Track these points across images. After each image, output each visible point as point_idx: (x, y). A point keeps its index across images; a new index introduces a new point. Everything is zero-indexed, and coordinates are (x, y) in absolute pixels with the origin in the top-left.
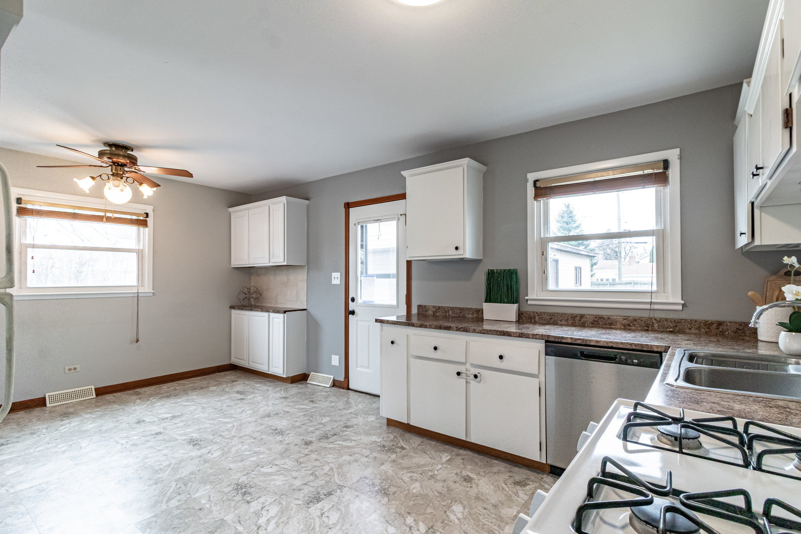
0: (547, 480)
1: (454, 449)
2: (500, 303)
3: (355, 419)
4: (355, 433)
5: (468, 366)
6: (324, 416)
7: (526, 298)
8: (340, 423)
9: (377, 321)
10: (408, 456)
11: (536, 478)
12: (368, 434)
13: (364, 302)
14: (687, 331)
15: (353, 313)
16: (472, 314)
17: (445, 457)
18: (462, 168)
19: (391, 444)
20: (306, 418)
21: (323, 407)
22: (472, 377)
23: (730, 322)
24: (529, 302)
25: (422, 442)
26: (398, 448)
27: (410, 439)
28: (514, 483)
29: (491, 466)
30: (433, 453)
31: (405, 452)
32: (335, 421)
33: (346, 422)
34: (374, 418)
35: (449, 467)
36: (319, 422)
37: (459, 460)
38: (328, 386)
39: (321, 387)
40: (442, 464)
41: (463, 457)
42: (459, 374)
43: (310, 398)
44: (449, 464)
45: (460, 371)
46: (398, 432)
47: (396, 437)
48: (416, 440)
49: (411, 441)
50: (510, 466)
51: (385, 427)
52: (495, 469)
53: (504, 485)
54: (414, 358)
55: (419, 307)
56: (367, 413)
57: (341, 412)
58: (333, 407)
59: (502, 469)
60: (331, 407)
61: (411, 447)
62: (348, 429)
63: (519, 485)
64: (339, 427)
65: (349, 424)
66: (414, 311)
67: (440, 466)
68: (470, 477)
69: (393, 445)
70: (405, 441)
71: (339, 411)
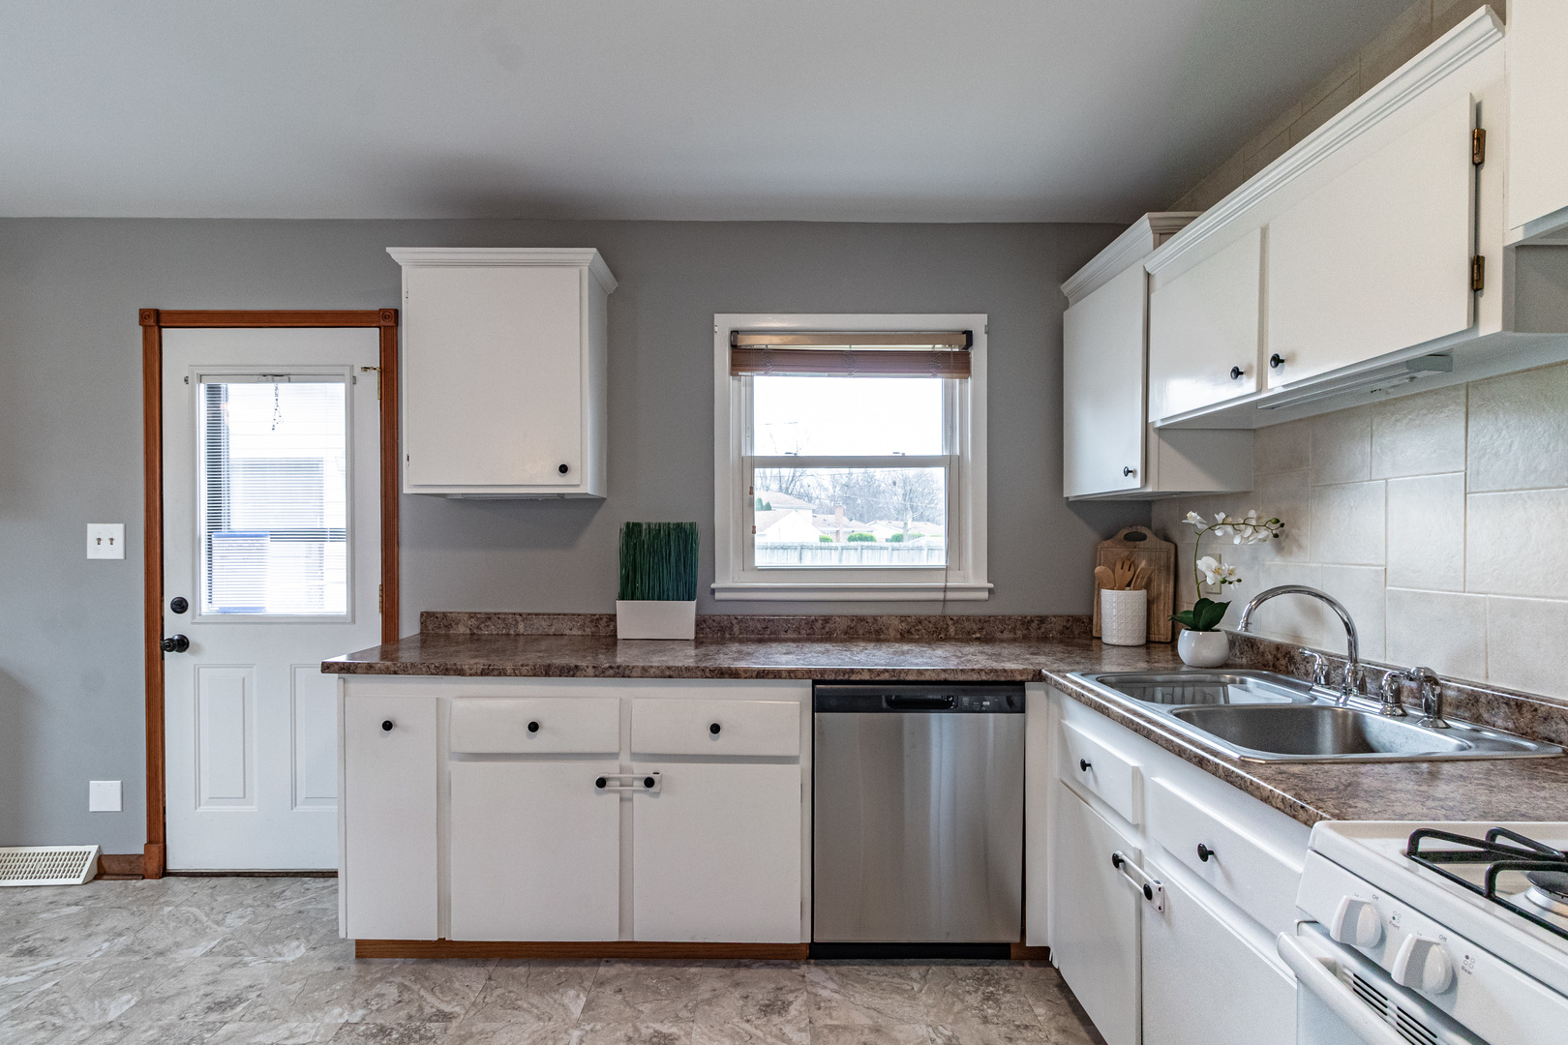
0: (816, 980)
1: (583, 970)
2: (659, 599)
3: (235, 971)
4: (262, 1017)
5: (625, 759)
6: (109, 993)
7: (713, 586)
8: (185, 1000)
9: (327, 668)
10: (471, 1036)
11: (791, 979)
12: (306, 1006)
13: (224, 611)
14: (998, 635)
15: (181, 644)
16: (582, 627)
17: (574, 1001)
18: (576, 271)
19: (403, 1014)
20: (31, 1025)
21: (87, 961)
22: (639, 785)
23: (1054, 616)
24: (718, 596)
25: (490, 979)
26: (430, 1020)
27: (451, 982)
28: (761, 1010)
29: (691, 985)
30: (535, 1000)
31: (460, 1027)
32: (162, 1001)
33: (209, 989)
34: (303, 950)
35: (598, 1027)
36: (96, 1022)
37: (609, 999)
38: (80, 881)
39: (44, 893)
40: (577, 1025)
41: (618, 984)
42: (601, 783)
43: (14, 941)
44: (595, 1019)
45: (605, 775)
46: (402, 970)
47: (402, 988)
48: (470, 979)
49: (457, 985)
50: (727, 971)
51: (353, 968)
52: (704, 991)
53: (747, 1026)
54: (461, 760)
55: (426, 617)
56: (269, 939)
57: (174, 960)
58: (128, 950)
59: (718, 985)
60: (121, 953)
61: (467, 1003)
62: (229, 1014)
63: (773, 1012)
64: (190, 1016)
65: (223, 992)
66: (409, 628)
67: (576, 1034)
68: (665, 1036)
69: (410, 1017)
70: (437, 990)
71: (160, 960)
